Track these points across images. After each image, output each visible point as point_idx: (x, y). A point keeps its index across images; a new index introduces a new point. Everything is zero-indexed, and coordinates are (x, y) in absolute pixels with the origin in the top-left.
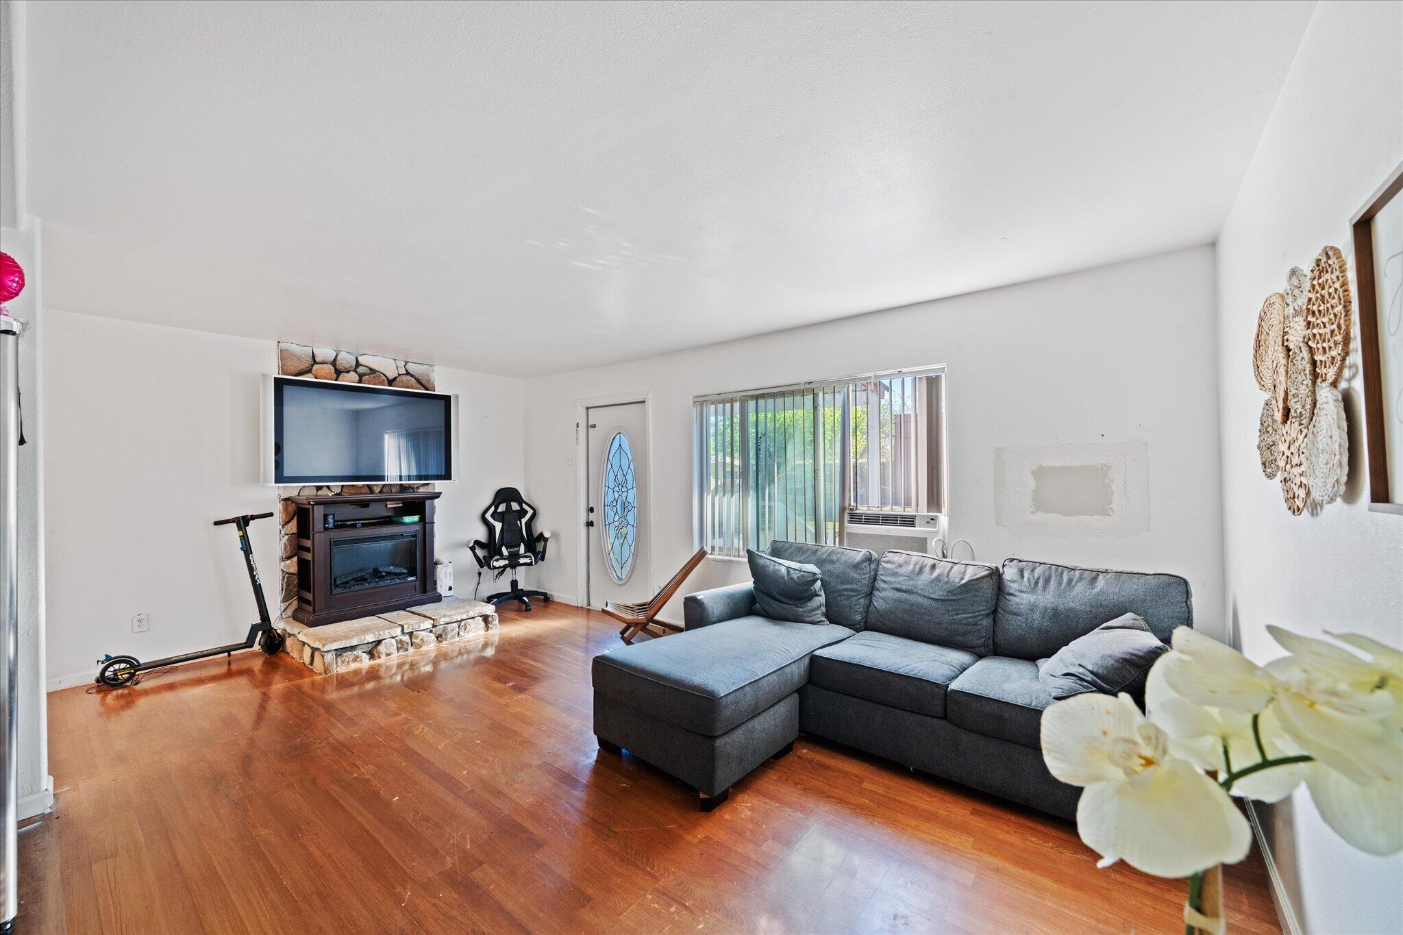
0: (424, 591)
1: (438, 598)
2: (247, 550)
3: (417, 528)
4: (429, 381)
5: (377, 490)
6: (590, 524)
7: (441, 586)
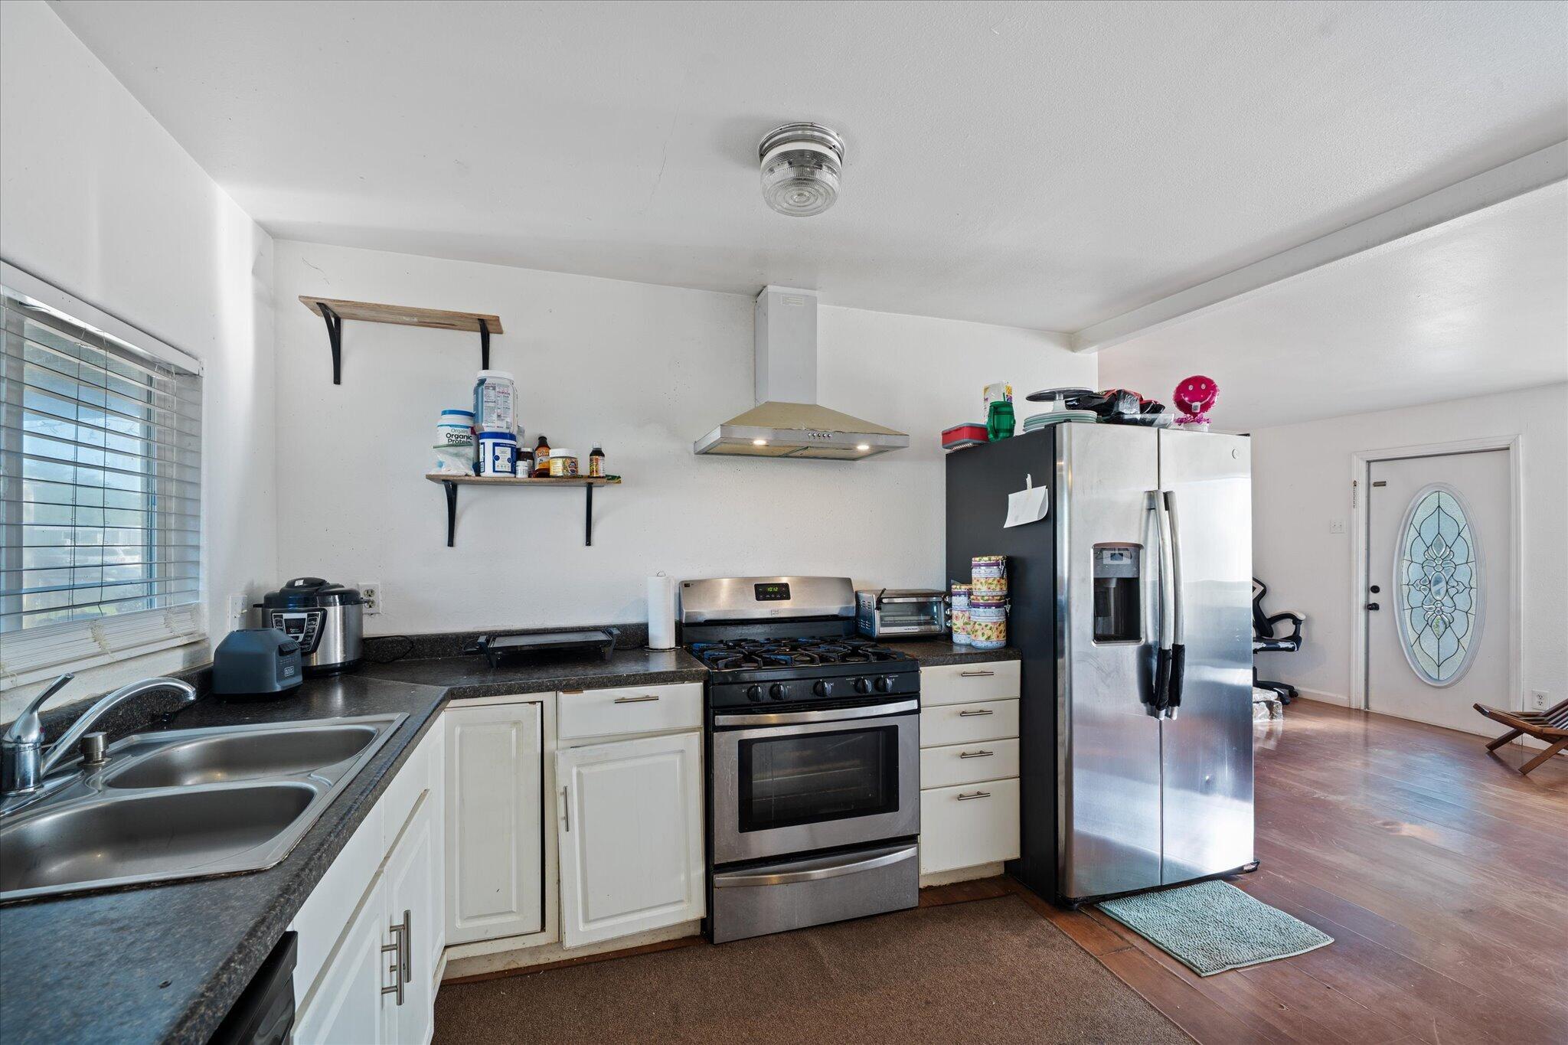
6: (1372, 607)
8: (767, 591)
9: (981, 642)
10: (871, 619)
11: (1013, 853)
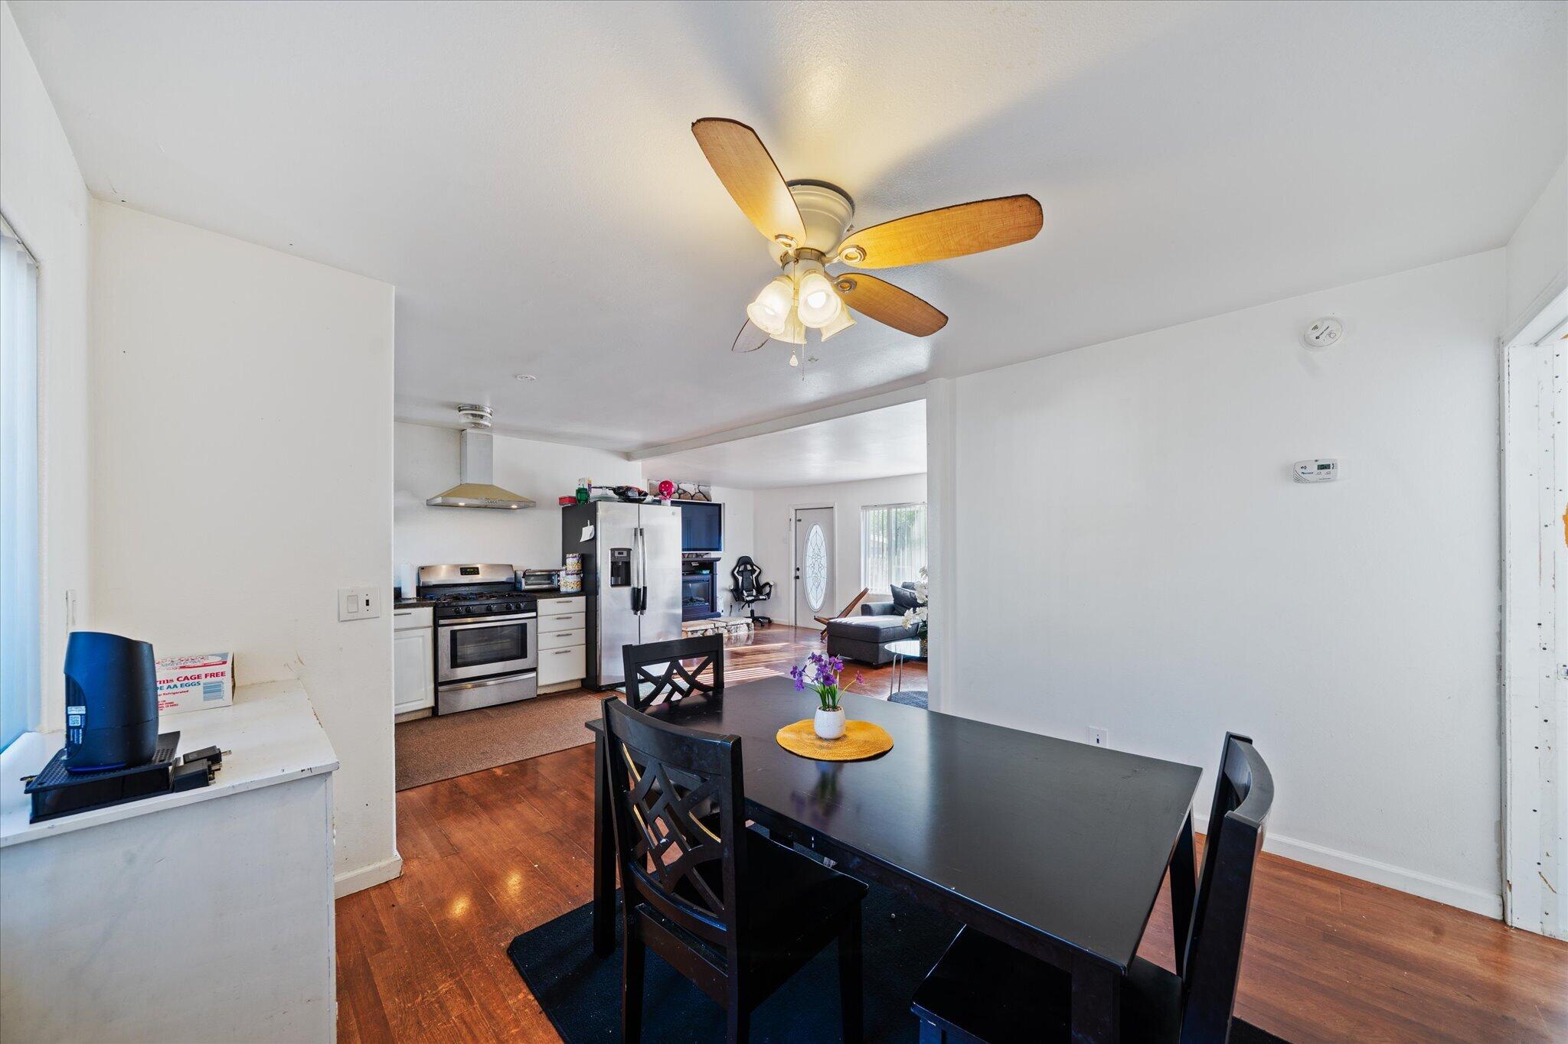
0: (712, 611)
1: (719, 615)
3: (710, 576)
4: (709, 495)
6: (797, 577)
7: (719, 608)
8: (465, 571)
9: (570, 590)
10: (521, 583)
11: (583, 676)
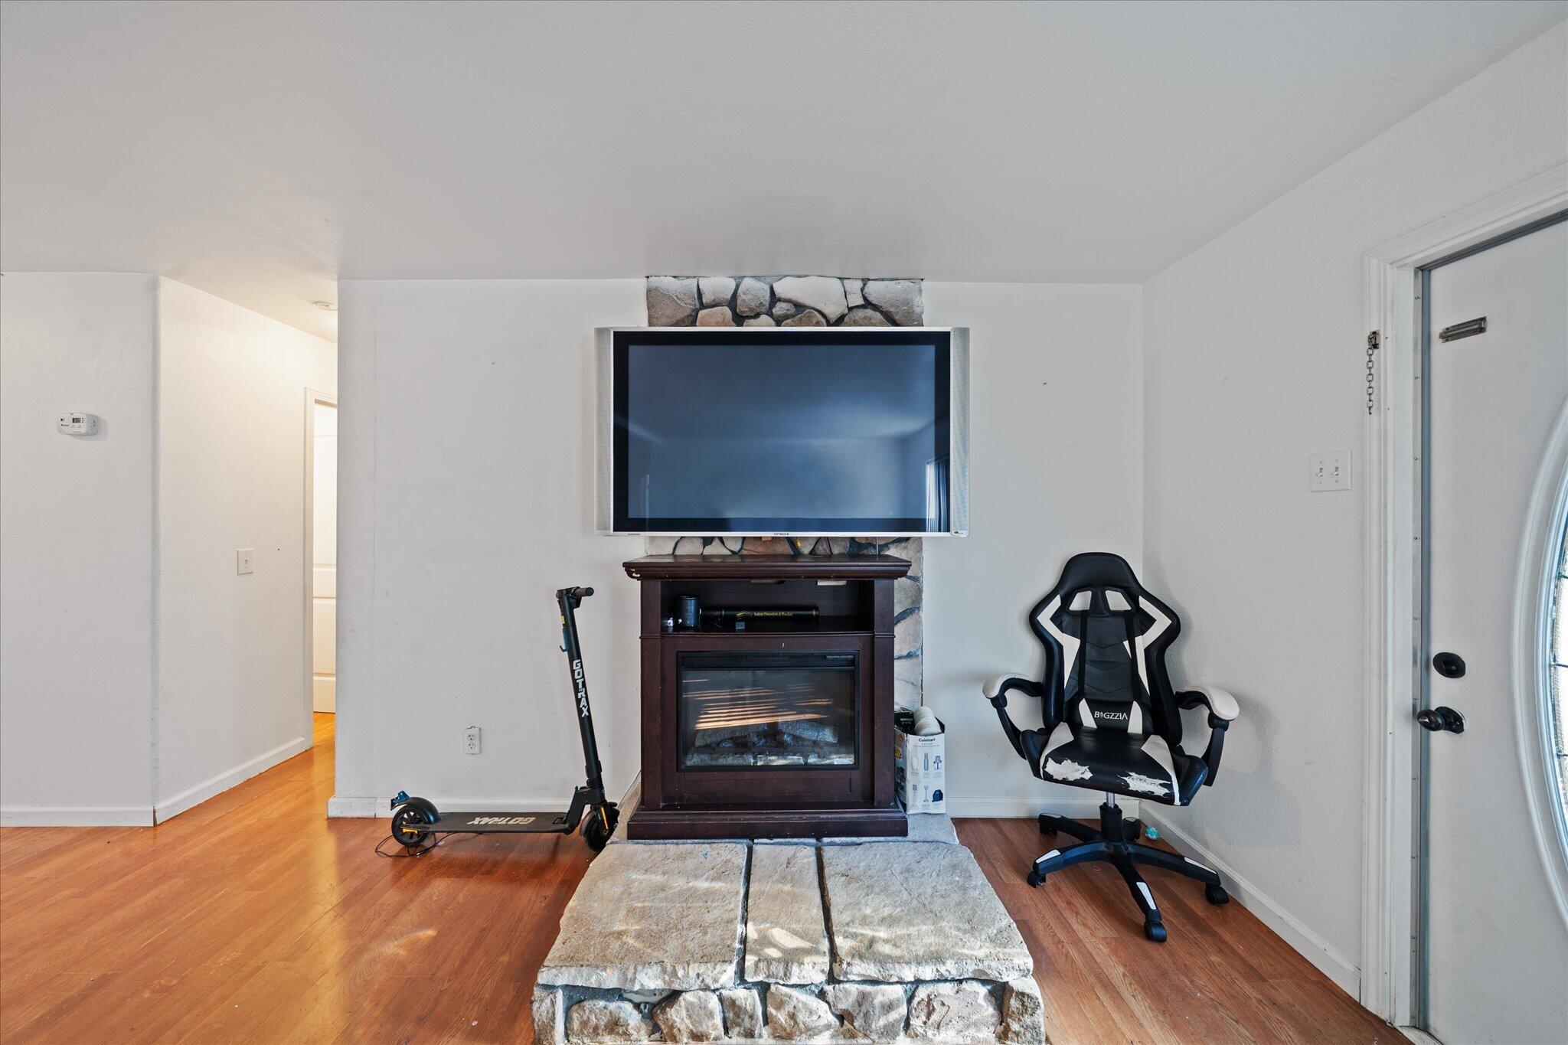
2: (573, 650)
5: (806, 550)
7: (915, 788)
